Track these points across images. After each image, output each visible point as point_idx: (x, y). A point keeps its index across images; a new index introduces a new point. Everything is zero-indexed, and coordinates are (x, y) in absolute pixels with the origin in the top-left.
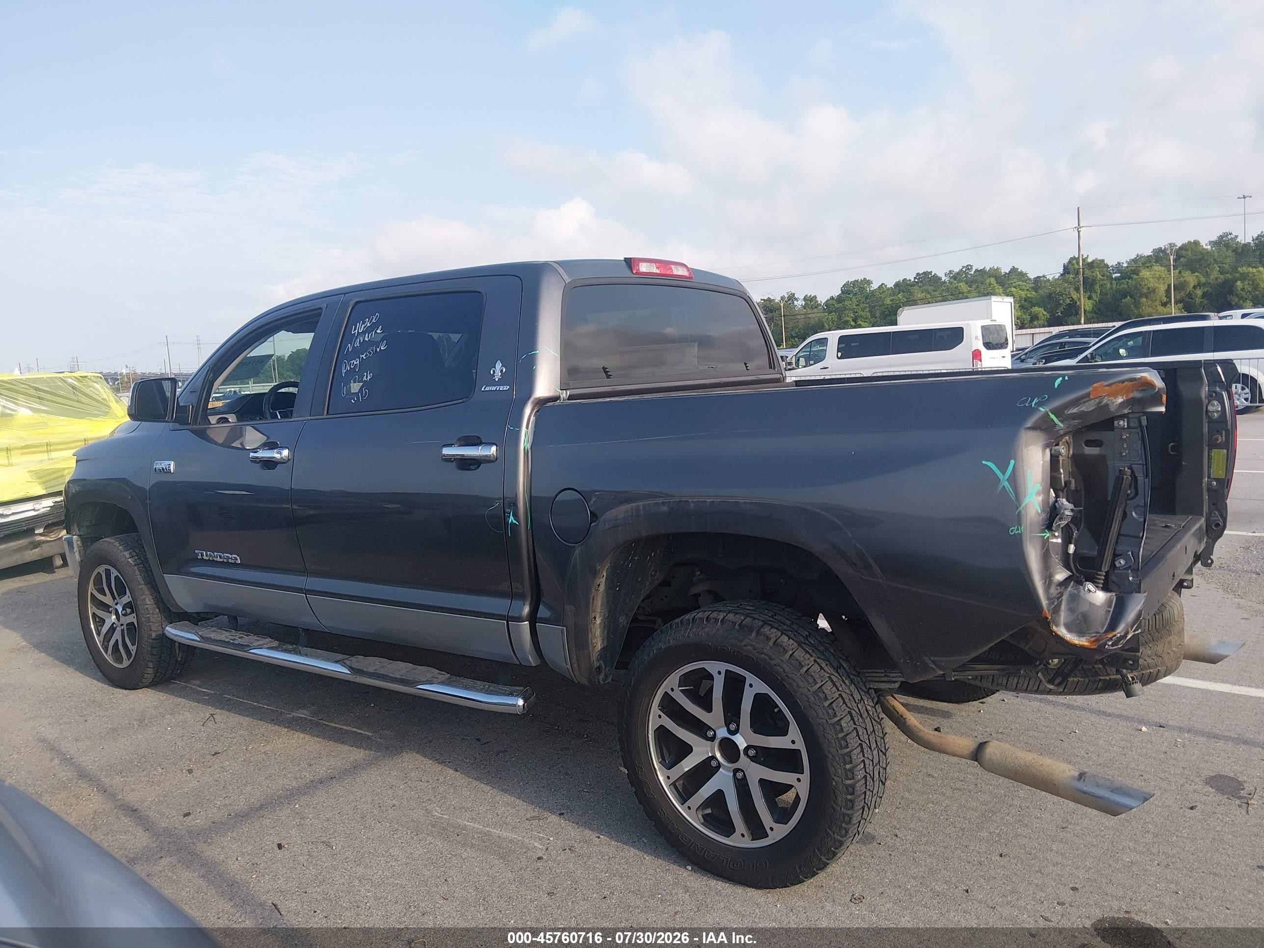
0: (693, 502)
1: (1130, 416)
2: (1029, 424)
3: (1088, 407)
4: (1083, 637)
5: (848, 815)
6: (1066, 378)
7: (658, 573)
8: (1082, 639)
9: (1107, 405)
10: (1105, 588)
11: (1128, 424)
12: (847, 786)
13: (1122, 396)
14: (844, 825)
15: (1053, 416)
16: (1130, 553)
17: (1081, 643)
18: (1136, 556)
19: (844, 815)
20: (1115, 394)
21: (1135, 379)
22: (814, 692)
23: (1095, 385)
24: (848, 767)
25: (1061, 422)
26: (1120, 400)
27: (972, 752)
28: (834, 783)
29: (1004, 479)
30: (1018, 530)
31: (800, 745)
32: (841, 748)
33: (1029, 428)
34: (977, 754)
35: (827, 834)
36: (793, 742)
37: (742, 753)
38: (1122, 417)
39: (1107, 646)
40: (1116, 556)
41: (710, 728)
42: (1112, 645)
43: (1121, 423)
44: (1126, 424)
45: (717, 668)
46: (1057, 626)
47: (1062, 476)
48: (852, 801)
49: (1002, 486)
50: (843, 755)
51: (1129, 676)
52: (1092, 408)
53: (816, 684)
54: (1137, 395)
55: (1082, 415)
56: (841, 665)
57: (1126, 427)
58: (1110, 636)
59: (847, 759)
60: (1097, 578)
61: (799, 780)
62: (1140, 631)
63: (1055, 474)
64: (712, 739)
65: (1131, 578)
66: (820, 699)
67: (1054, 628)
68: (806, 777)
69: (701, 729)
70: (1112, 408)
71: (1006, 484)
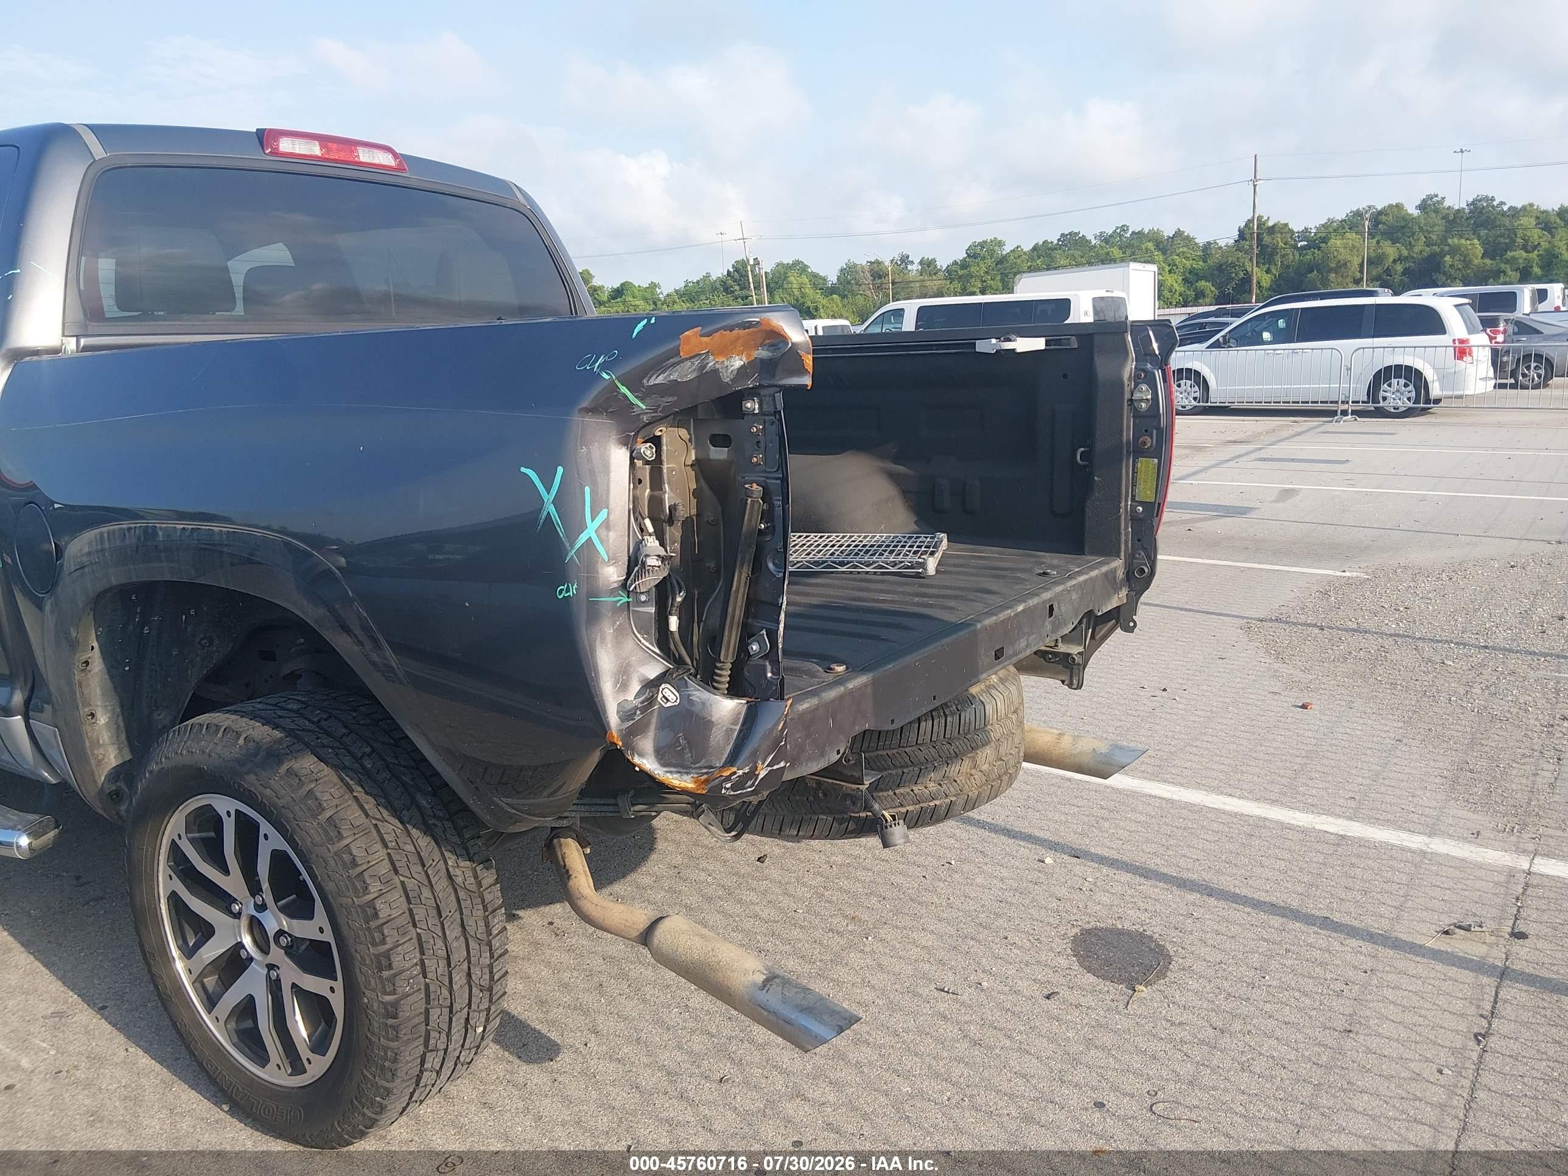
0: (161, 528)
1: (763, 392)
2: (585, 403)
3: (685, 373)
4: (687, 773)
5: (392, 1050)
6: (653, 321)
7: (216, 642)
8: (685, 777)
9: (715, 372)
10: (733, 691)
11: (760, 407)
12: (385, 1005)
13: (739, 354)
14: (387, 1064)
15: (624, 390)
16: (764, 632)
17: (683, 784)
18: (772, 635)
19: (386, 1049)
20: (726, 351)
21: (750, 325)
22: (336, 854)
23: (687, 333)
24: (386, 974)
25: (642, 399)
26: (737, 363)
27: (641, 933)
28: (366, 1000)
29: (548, 498)
30: (568, 591)
31: (328, 937)
32: (374, 944)
33: (592, 410)
34: (646, 937)
35: (365, 1076)
36: (321, 930)
37: (271, 940)
38: (751, 393)
39: (723, 791)
40: (747, 634)
41: (235, 900)
42: (733, 788)
43: (749, 405)
44: (757, 406)
45: (225, 805)
46: (641, 755)
47: (667, 495)
48: (395, 1028)
49: (545, 513)
50: (377, 956)
51: (886, 814)
52: (690, 377)
53: (339, 840)
54: (763, 353)
55: (672, 387)
56: (414, 801)
57: (757, 411)
58: (726, 774)
59: (384, 962)
60: (720, 676)
61: (332, 990)
62: (782, 764)
63: (657, 493)
64: (237, 916)
65: (769, 675)
66: (345, 864)
67: (637, 760)
68: (339, 985)
69: (222, 899)
70: (726, 377)
71: (552, 509)
